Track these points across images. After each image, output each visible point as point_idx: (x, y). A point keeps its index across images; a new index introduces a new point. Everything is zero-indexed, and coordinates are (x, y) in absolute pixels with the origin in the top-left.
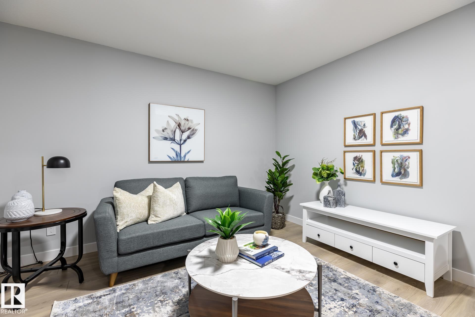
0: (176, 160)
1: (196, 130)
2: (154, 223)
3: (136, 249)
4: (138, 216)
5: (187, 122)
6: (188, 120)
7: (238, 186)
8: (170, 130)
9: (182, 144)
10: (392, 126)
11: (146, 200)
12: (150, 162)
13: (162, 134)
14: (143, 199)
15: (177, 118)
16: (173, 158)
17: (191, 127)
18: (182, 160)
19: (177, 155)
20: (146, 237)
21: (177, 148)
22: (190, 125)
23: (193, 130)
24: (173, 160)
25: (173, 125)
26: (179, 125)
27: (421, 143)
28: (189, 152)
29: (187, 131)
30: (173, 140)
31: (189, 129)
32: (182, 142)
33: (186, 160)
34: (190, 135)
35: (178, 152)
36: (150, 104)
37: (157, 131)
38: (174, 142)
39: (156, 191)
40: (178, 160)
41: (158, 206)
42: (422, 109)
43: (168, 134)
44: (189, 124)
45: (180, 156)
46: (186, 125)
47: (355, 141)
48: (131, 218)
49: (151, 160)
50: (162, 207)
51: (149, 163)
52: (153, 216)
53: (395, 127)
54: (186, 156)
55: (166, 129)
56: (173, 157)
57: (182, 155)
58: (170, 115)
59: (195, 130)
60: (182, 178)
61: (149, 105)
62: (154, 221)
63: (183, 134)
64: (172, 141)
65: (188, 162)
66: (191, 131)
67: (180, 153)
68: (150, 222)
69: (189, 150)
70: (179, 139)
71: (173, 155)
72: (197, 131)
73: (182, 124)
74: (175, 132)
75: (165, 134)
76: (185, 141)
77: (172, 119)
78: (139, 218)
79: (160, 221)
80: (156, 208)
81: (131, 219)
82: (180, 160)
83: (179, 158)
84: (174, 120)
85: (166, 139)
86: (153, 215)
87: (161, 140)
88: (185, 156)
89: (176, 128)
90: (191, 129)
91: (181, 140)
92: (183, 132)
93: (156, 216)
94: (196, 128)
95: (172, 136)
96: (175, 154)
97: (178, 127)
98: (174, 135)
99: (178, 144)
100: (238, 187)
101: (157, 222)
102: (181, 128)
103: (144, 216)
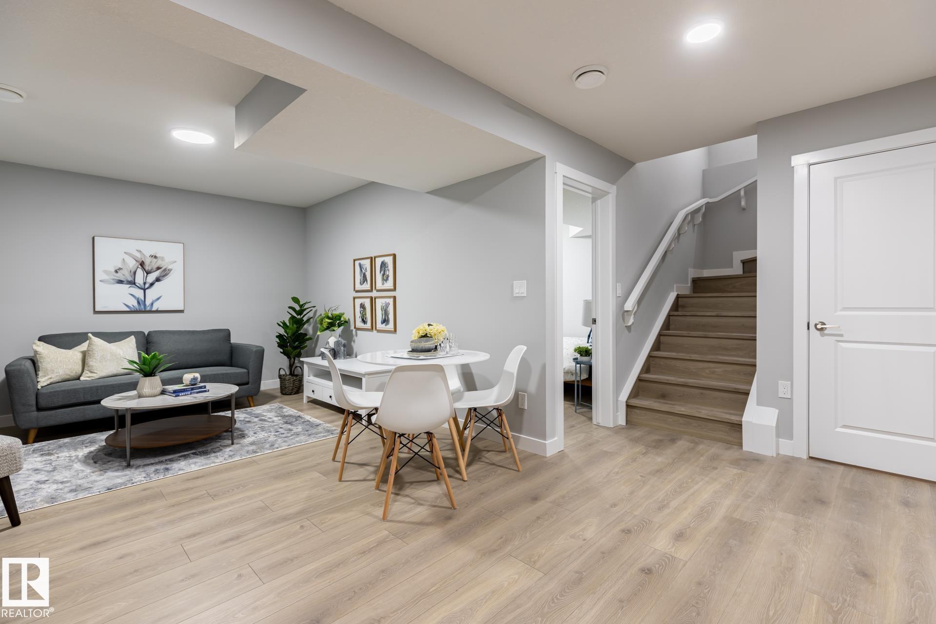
0: (138, 310)
1: (170, 270)
2: (88, 379)
3: (60, 403)
4: (67, 372)
5: (155, 260)
6: (155, 257)
7: (232, 341)
8: (127, 269)
9: (147, 289)
10: (380, 273)
11: (79, 356)
12: (96, 312)
13: (115, 276)
14: (76, 353)
15: (138, 255)
16: (132, 307)
17: (161, 266)
18: (148, 309)
19: (139, 303)
20: (75, 391)
21: (139, 294)
22: (159, 263)
23: (165, 270)
24: (133, 310)
25: (132, 264)
26: (142, 264)
27: (395, 289)
28: (158, 299)
29: (155, 271)
30: (133, 283)
31: (158, 268)
32: (147, 286)
33: (154, 309)
34: (160, 276)
35: (142, 300)
36: (95, 238)
37: (106, 272)
38: (134, 285)
39: (91, 344)
40: (140, 309)
41: (94, 360)
42: (394, 256)
43: (125, 275)
44: (157, 263)
45: (145, 305)
46: (153, 264)
47: (361, 287)
48: (58, 374)
49: (96, 310)
50: (100, 362)
51: (94, 314)
52: (87, 372)
53: (382, 272)
54: (154, 305)
55: (120, 269)
56: (133, 305)
57: (148, 303)
58: (126, 252)
59: (167, 269)
60: (143, 333)
61: (93, 238)
62: (89, 377)
63: (148, 275)
64: (130, 285)
65: (157, 311)
66: (162, 272)
67: (143, 299)
68: (82, 378)
69: (158, 297)
70: (142, 283)
71: (133, 303)
72: (172, 272)
73: (147, 262)
74: (135, 273)
75: (120, 276)
76: (152, 284)
77: (130, 256)
78: (69, 375)
79: (97, 377)
80: (91, 363)
81: (57, 376)
82: (143, 310)
83: (142, 307)
84: (133, 258)
85: (120, 282)
86: (88, 370)
87: (113, 284)
88: (152, 304)
89: (138, 267)
90: (161, 268)
91: (145, 283)
92: (148, 273)
93: (92, 372)
94: (170, 267)
95: (130, 279)
96: (136, 302)
97: (140, 266)
98: (133, 277)
99: (141, 288)
100: (230, 343)
101: (93, 378)
102: (145, 267)
103: (76, 373)
